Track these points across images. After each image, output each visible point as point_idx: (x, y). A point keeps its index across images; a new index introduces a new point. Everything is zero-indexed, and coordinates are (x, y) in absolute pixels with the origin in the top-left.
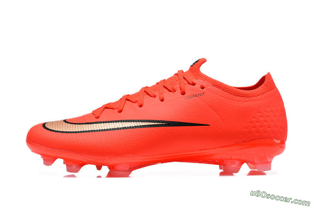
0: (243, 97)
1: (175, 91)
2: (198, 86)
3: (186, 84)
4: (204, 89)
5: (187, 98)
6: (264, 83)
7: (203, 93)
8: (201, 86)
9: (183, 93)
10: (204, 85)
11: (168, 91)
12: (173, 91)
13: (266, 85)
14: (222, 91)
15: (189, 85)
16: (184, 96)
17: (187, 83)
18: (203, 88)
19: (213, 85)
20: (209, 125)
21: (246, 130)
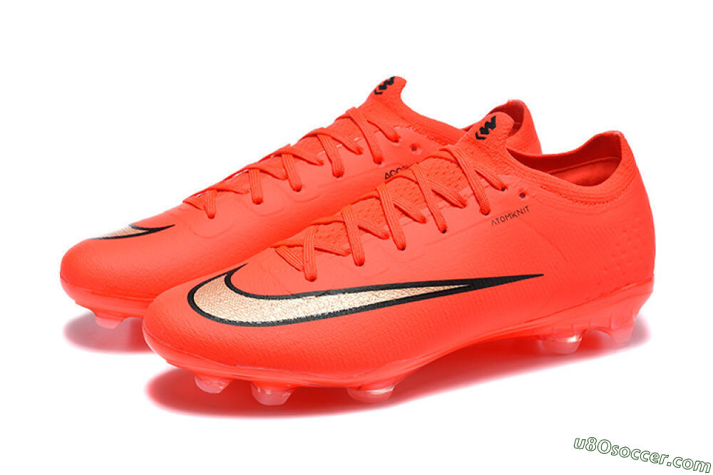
0: (597, 205)
1: (465, 206)
2: (512, 192)
3: (487, 187)
4: (527, 197)
5: (496, 221)
6: (622, 161)
7: (526, 207)
8: (520, 191)
9: (485, 211)
10: (525, 189)
11: (448, 205)
12: (461, 205)
13: (627, 168)
14: (560, 198)
15: (493, 190)
16: (488, 216)
17: (488, 184)
18: (523, 195)
19: (542, 187)
20: (542, 275)
21: (605, 272)
